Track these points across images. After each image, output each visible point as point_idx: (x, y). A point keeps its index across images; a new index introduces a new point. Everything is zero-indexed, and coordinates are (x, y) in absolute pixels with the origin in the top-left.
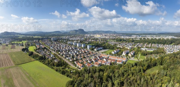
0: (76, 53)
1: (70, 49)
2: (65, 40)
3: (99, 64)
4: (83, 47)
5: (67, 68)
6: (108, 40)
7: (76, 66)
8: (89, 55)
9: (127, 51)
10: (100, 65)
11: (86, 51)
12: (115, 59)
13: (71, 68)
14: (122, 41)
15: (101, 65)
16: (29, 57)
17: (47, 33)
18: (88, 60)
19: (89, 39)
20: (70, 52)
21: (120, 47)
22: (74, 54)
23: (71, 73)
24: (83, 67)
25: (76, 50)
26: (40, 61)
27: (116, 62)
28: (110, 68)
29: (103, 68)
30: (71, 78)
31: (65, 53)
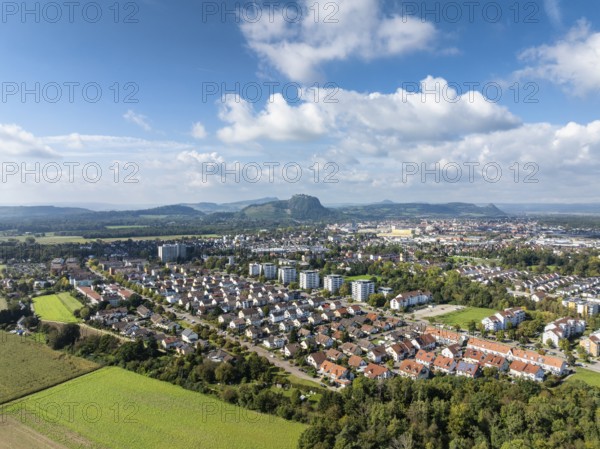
0: (303, 320)
1: (271, 298)
2: (231, 253)
3: (420, 369)
4: (330, 289)
5: (279, 386)
6: (456, 258)
7: (315, 377)
8: (367, 330)
9: (571, 322)
10: (427, 375)
11: (351, 311)
12: (503, 355)
13: (296, 382)
14: (542, 263)
15: (431, 375)
16: (58, 353)
17: (115, 218)
18: (365, 349)
19: (354, 249)
20: (276, 315)
21: (526, 295)
22: (297, 323)
23: (300, 402)
24: (348, 377)
25: (300, 303)
26: (135, 369)
27: (507, 370)
28: (476, 390)
29: (445, 385)
30: (303, 422)
31: (249, 322)
